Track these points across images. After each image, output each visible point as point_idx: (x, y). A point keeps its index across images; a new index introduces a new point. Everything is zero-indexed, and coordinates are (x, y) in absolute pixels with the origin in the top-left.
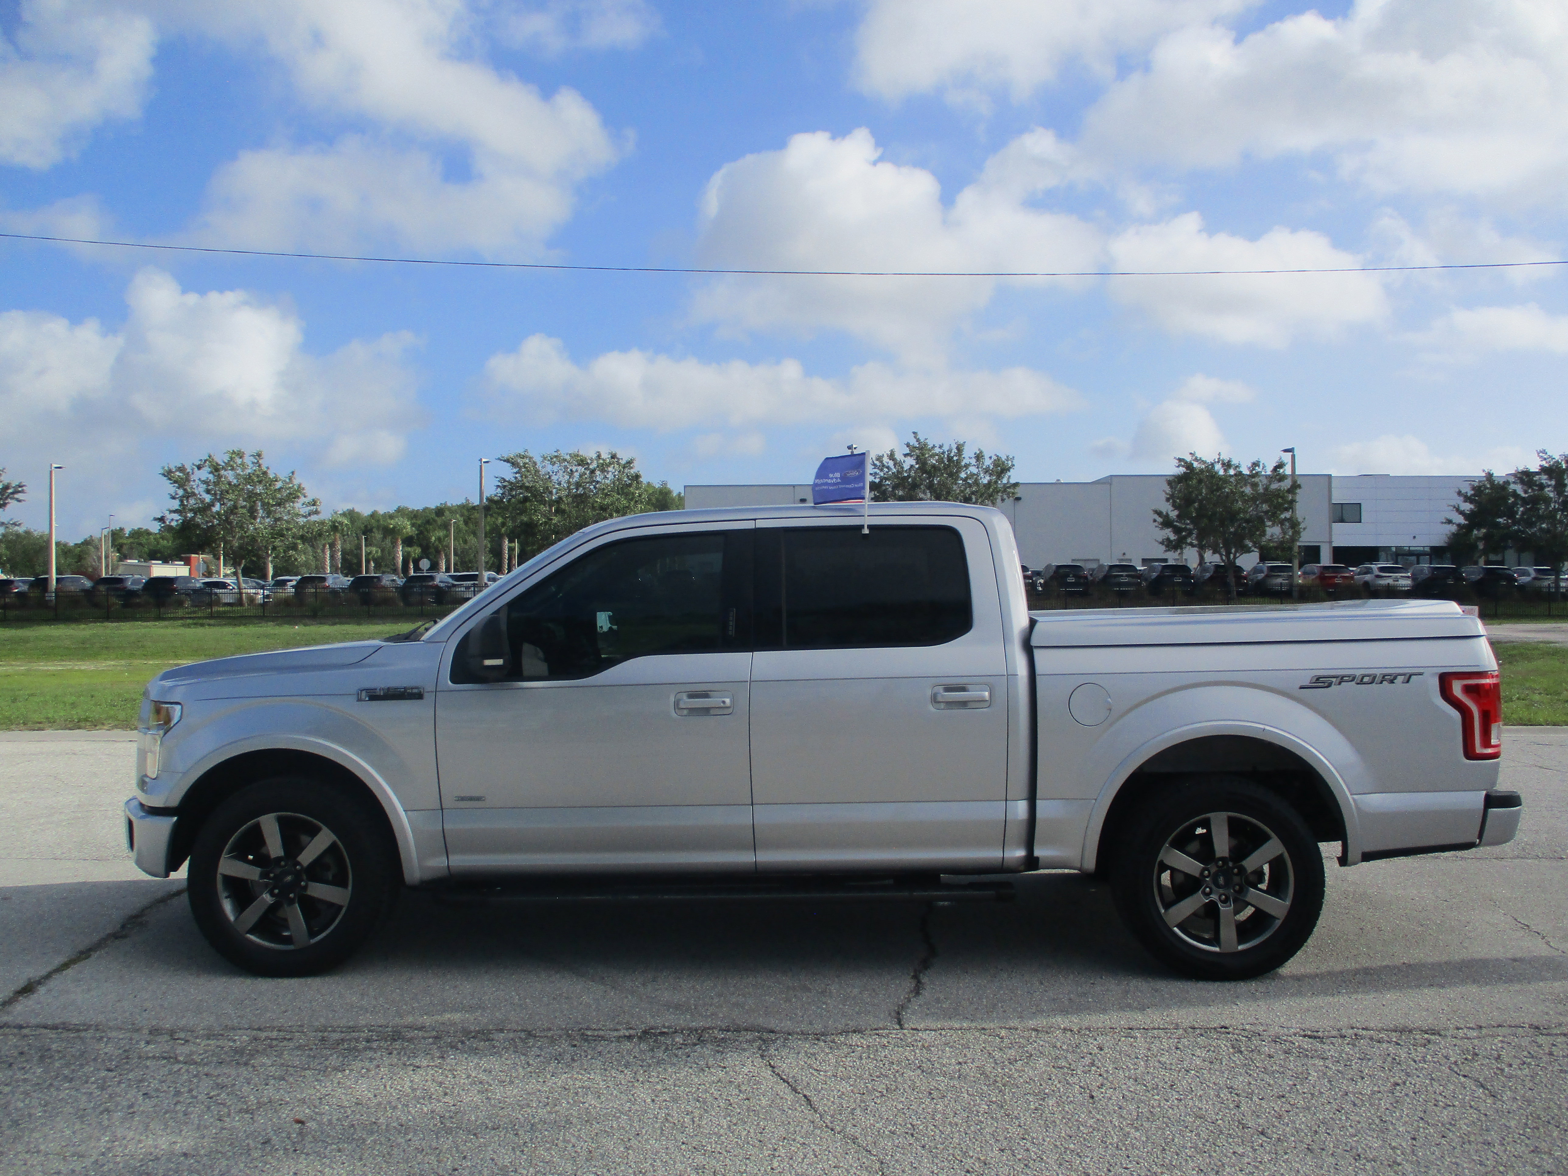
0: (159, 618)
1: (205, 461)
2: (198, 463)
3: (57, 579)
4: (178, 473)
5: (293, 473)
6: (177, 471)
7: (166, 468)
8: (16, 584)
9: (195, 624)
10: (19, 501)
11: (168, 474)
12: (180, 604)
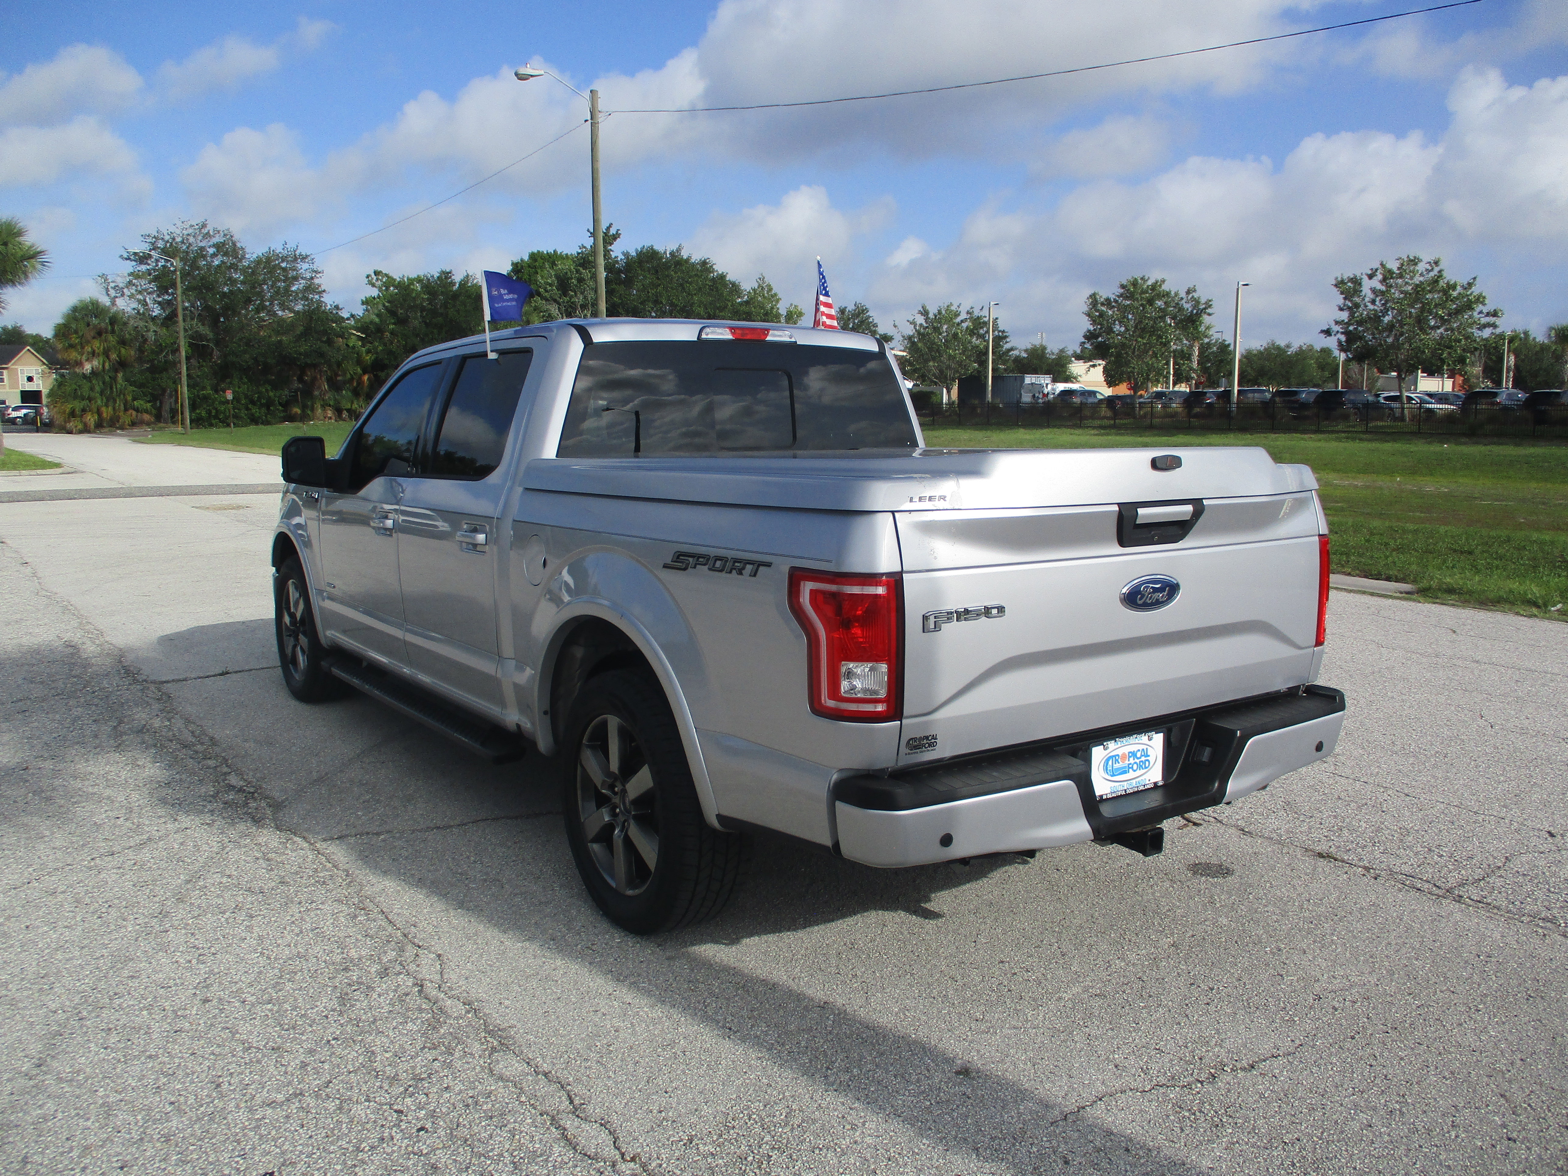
0: (1317, 431)
1: (1376, 270)
2: (1370, 272)
3: (1238, 391)
4: (1349, 284)
5: (1475, 279)
6: (1349, 281)
7: (1339, 279)
8: (1208, 395)
9: (1347, 438)
10: (1209, 315)
11: (1339, 284)
12: (1345, 417)
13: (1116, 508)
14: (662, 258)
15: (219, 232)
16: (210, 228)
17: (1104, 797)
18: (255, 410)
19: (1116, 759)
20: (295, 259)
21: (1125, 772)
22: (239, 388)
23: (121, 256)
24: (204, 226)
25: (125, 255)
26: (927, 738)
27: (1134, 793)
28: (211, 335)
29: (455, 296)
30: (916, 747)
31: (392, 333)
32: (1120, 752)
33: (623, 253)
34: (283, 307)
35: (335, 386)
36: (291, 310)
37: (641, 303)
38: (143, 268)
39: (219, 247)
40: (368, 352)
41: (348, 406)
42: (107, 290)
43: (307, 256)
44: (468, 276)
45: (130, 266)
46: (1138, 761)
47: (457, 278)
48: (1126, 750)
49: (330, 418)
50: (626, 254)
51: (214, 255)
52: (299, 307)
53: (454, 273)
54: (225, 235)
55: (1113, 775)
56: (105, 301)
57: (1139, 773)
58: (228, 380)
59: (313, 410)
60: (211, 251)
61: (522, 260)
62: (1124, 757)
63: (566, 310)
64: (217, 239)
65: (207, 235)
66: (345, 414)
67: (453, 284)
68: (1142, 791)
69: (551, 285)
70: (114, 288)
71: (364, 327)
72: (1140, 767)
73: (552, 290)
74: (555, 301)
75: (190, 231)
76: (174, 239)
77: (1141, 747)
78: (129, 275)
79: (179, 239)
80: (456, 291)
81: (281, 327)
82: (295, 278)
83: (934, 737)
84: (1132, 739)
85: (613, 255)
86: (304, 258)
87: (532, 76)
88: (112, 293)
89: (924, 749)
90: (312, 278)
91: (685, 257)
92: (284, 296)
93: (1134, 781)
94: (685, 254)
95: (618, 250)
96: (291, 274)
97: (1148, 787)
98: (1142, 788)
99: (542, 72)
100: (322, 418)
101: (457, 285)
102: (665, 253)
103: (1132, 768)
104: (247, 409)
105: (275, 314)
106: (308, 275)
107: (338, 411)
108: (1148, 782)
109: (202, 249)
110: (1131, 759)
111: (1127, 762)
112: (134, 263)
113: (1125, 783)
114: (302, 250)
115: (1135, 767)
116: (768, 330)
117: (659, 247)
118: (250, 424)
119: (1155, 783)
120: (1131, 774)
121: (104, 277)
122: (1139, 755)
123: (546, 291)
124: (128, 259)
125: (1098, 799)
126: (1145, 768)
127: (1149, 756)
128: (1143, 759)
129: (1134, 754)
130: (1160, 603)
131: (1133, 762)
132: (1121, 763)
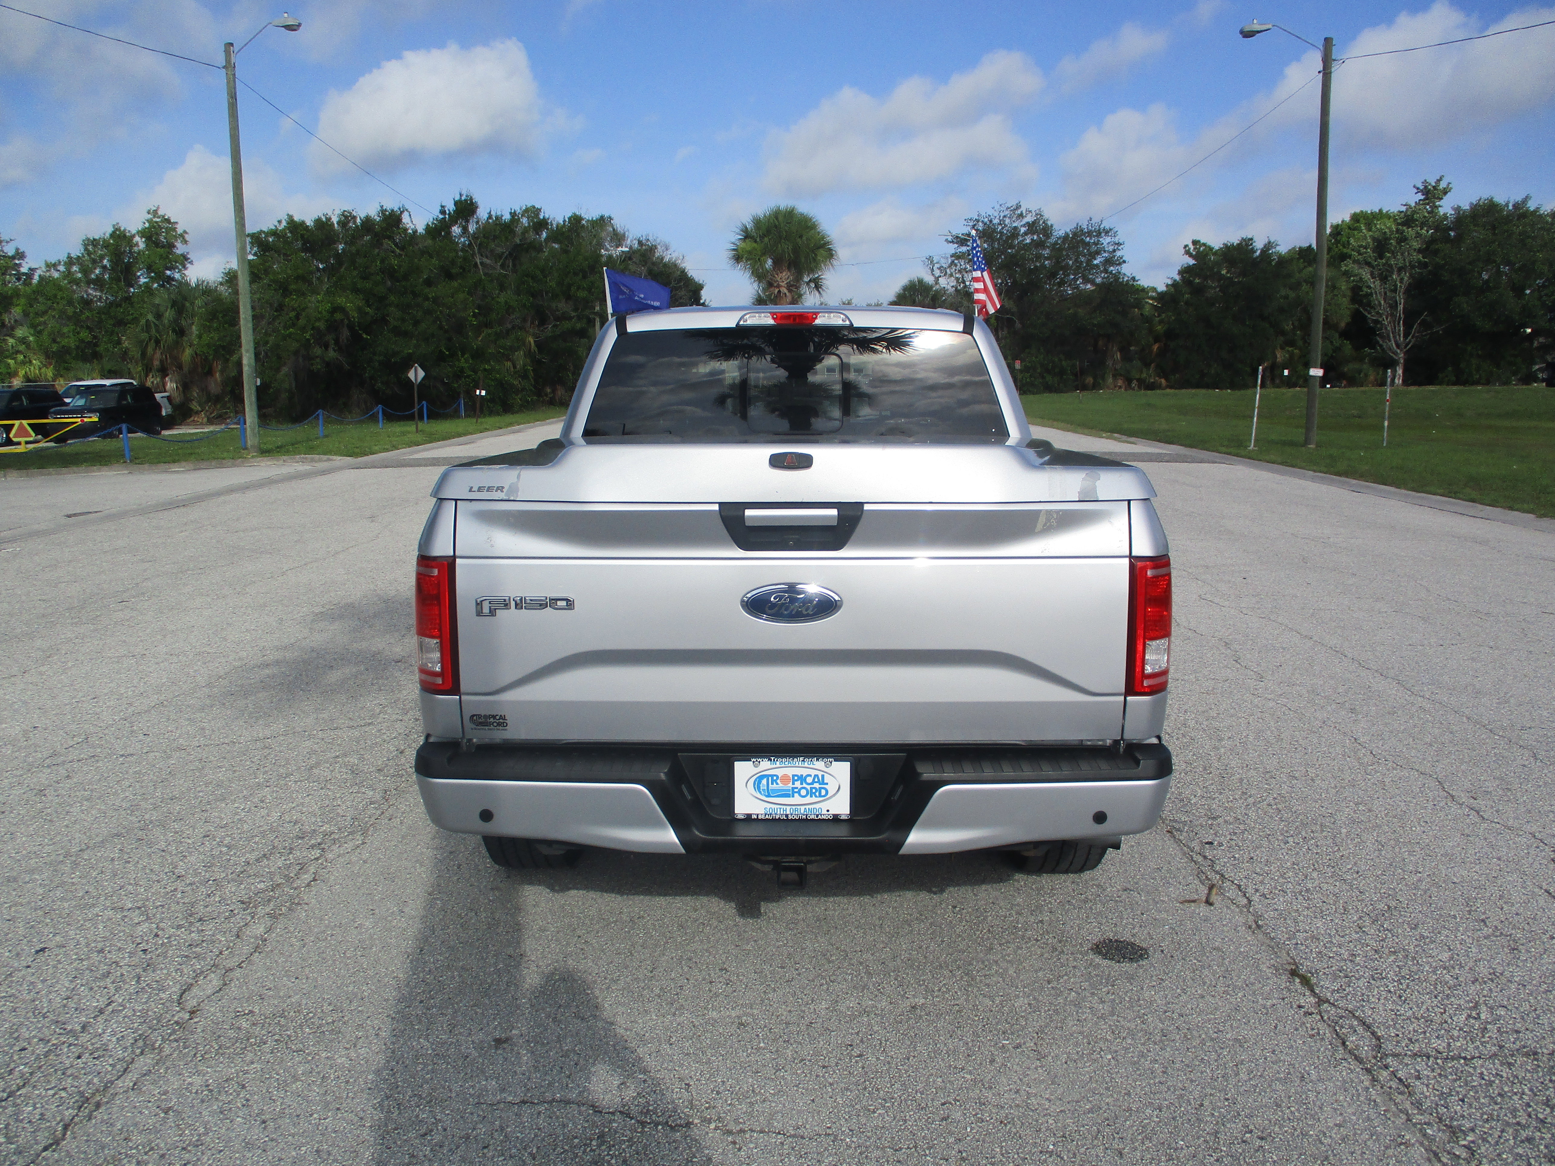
13: (716, 507)
14: (1502, 210)
15: (1030, 211)
16: (1023, 209)
17: (754, 817)
18: (1049, 378)
19: (774, 778)
20: (1099, 234)
21: (788, 796)
22: (1036, 357)
23: (946, 240)
24: (1018, 207)
25: (950, 238)
26: (494, 717)
27: (800, 820)
28: (1015, 309)
29: (1255, 263)
30: (481, 724)
31: (1187, 303)
32: (780, 772)
33: (1453, 208)
34: (1086, 280)
35: (1127, 358)
36: (1093, 282)
37: (1470, 263)
38: (964, 249)
39: (1032, 227)
40: (1161, 322)
41: (1137, 377)
42: (932, 270)
43: (1111, 230)
44: (1269, 242)
45: (952, 248)
46: (808, 787)
47: (1259, 245)
48: (790, 772)
49: (1120, 387)
50: (1458, 209)
51: (1026, 234)
52: (1099, 280)
53: (1255, 239)
54: (1037, 214)
55: (769, 796)
56: (929, 279)
57: (808, 799)
58: (1027, 351)
59: (1103, 378)
60: (1023, 230)
61: (1343, 221)
62: (785, 779)
63: (1380, 275)
64: (1029, 219)
65: (1021, 216)
66: (1134, 384)
67: (1253, 251)
68: (813, 820)
69: (1366, 248)
70: (939, 269)
71: (1161, 296)
72: (810, 793)
73: (1366, 253)
74: (1368, 264)
75: (1007, 213)
76: (991, 221)
77: (813, 772)
78: (952, 256)
79: (996, 221)
80: (1257, 257)
81: (1082, 298)
82: (1098, 253)
83: (503, 717)
84: (798, 762)
85: (1441, 211)
86: (1107, 232)
87: (1258, 32)
88: (937, 273)
89: (492, 727)
90: (1114, 251)
91: (1532, 209)
92: (1085, 270)
93: (803, 808)
94: (1532, 206)
95: (1446, 207)
96: (1094, 248)
97: (826, 817)
98: (812, 817)
99: (1270, 26)
100: (1112, 386)
101: (1259, 252)
102: (1507, 205)
103: (799, 792)
104: (1043, 377)
105: (1077, 288)
106: (1111, 248)
107: (1129, 381)
108: (824, 812)
109: (1015, 228)
111: (790, 785)
112: (956, 245)
113: (788, 808)
114: (1106, 225)
115: (803, 792)
117: (1500, 199)
118: (1044, 392)
119: (837, 815)
120: (796, 799)
121: (930, 259)
122: (809, 780)
123: (1360, 254)
124: (952, 242)
125: (740, 817)
126: (820, 796)
127: (827, 784)
128: (817, 785)
129: (802, 779)
130: (808, 615)
131: (800, 786)
132: (781, 785)
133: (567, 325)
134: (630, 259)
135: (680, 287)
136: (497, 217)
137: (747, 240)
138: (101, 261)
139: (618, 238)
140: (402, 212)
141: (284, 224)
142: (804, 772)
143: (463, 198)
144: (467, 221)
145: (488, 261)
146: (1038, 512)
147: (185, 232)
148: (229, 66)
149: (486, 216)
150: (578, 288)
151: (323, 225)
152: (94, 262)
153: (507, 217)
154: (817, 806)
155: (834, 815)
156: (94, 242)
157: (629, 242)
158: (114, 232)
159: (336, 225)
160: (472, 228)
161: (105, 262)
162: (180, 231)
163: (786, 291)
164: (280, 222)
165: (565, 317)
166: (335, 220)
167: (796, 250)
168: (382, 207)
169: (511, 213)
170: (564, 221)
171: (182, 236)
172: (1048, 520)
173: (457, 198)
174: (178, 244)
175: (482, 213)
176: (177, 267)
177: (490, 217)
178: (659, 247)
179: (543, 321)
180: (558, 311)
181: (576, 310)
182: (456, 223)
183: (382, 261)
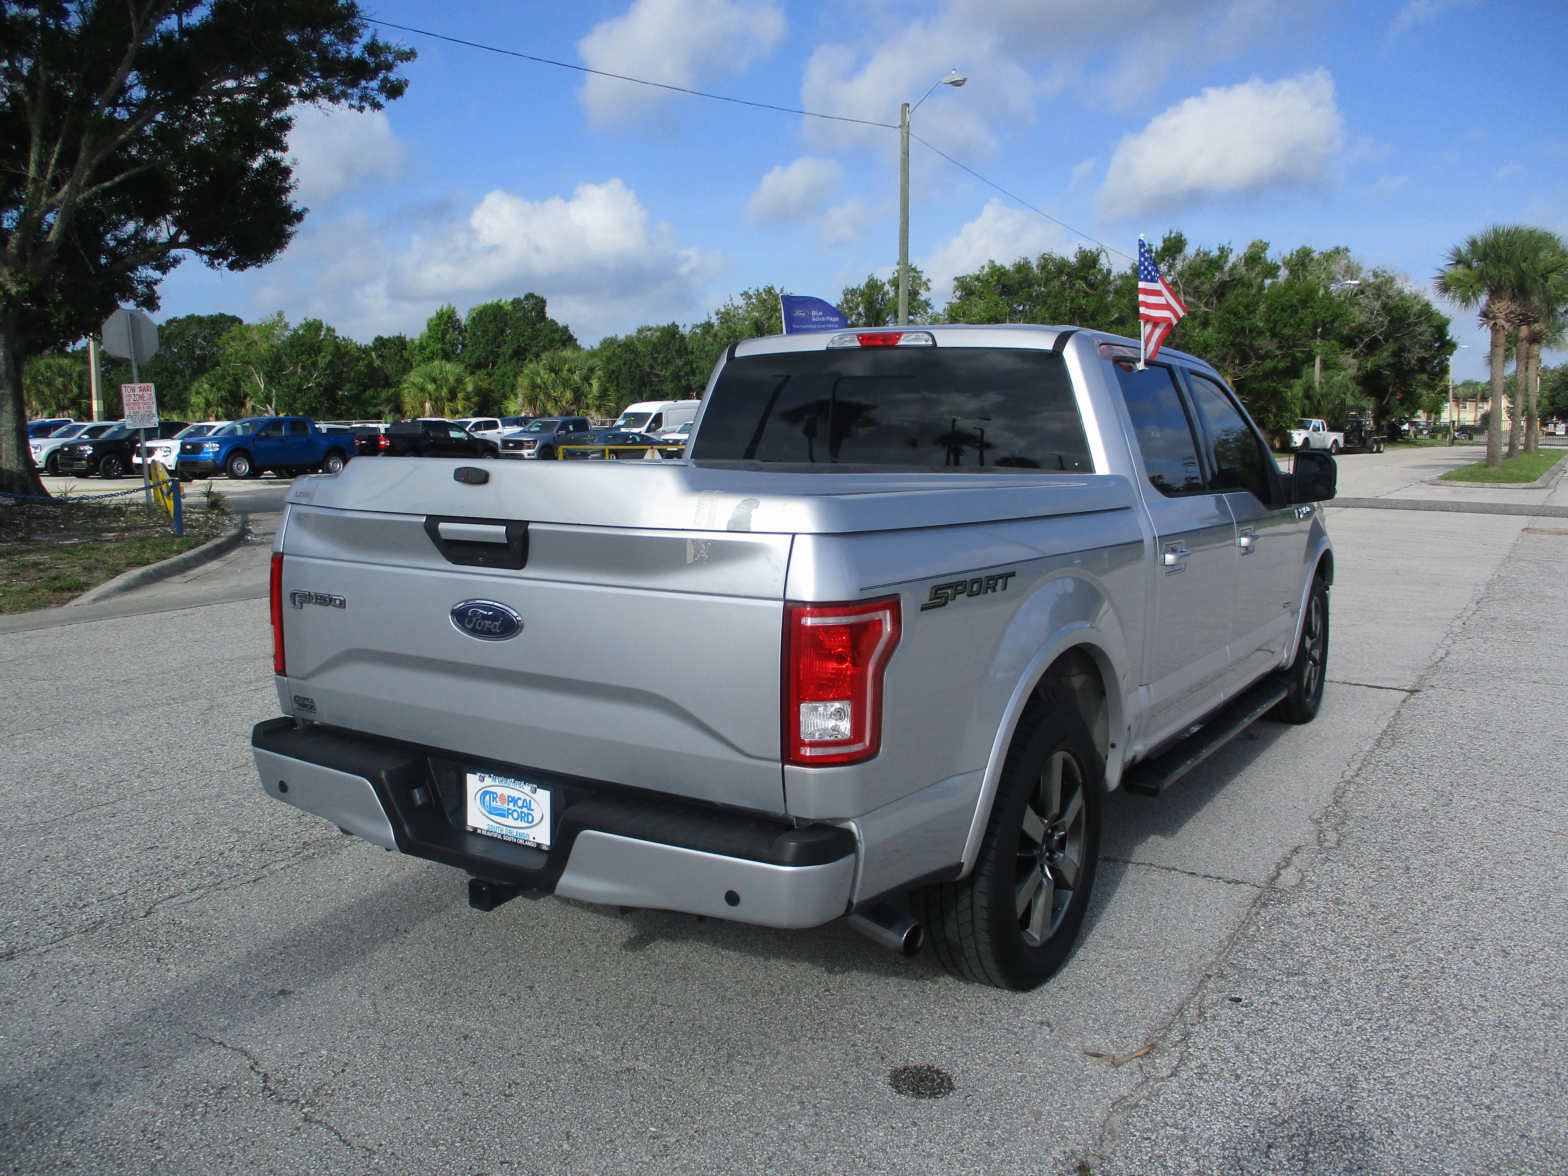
13: (424, 519)
17: (479, 832)
19: (494, 796)
21: (504, 816)
26: (308, 700)
27: (513, 843)
30: (302, 705)
32: (499, 791)
46: (519, 810)
48: (507, 792)
55: (490, 813)
57: (519, 823)
62: (503, 798)
68: (521, 844)
72: (521, 818)
77: (523, 796)
83: (313, 701)
89: (307, 709)
93: (515, 830)
97: (529, 844)
98: (521, 842)
103: (512, 814)
108: (531, 839)
110: (511, 804)
111: (506, 805)
113: (505, 828)
115: (515, 815)
116: (900, 334)
119: (539, 845)
120: (509, 821)
122: (520, 803)
125: (469, 829)
126: (528, 822)
127: (532, 810)
128: (525, 810)
129: (514, 801)
130: (495, 633)
131: (513, 808)
132: (499, 804)
133: (1269, 364)
134: (1362, 292)
135: (1420, 323)
136: (1205, 255)
137: (1459, 266)
138: (857, 308)
139: (1351, 271)
140: (1099, 254)
141: (987, 269)
142: (515, 794)
143: (1172, 236)
144: (1174, 259)
145: (1191, 299)
146: (683, 541)
147: (929, 280)
148: (905, 126)
149: (1194, 253)
150: (1285, 326)
151: (1022, 268)
152: (851, 309)
153: (1215, 253)
154: (525, 831)
155: (537, 844)
156: (853, 292)
157: (1362, 275)
158: (869, 282)
159: (1035, 268)
160: (1179, 265)
161: (860, 309)
162: (924, 279)
163: (1503, 322)
164: (983, 267)
165: (1267, 356)
166: (1034, 264)
167: (1522, 276)
168: (1080, 248)
169: (1219, 249)
170: (1292, 255)
171: (925, 283)
172: (697, 551)
173: (1166, 236)
174: (922, 291)
175: (1190, 251)
176: (919, 313)
177: (1198, 255)
178: (1397, 278)
179: (1245, 360)
180: (1261, 349)
181: (1281, 348)
182: (1163, 260)
183: (1072, 302)
